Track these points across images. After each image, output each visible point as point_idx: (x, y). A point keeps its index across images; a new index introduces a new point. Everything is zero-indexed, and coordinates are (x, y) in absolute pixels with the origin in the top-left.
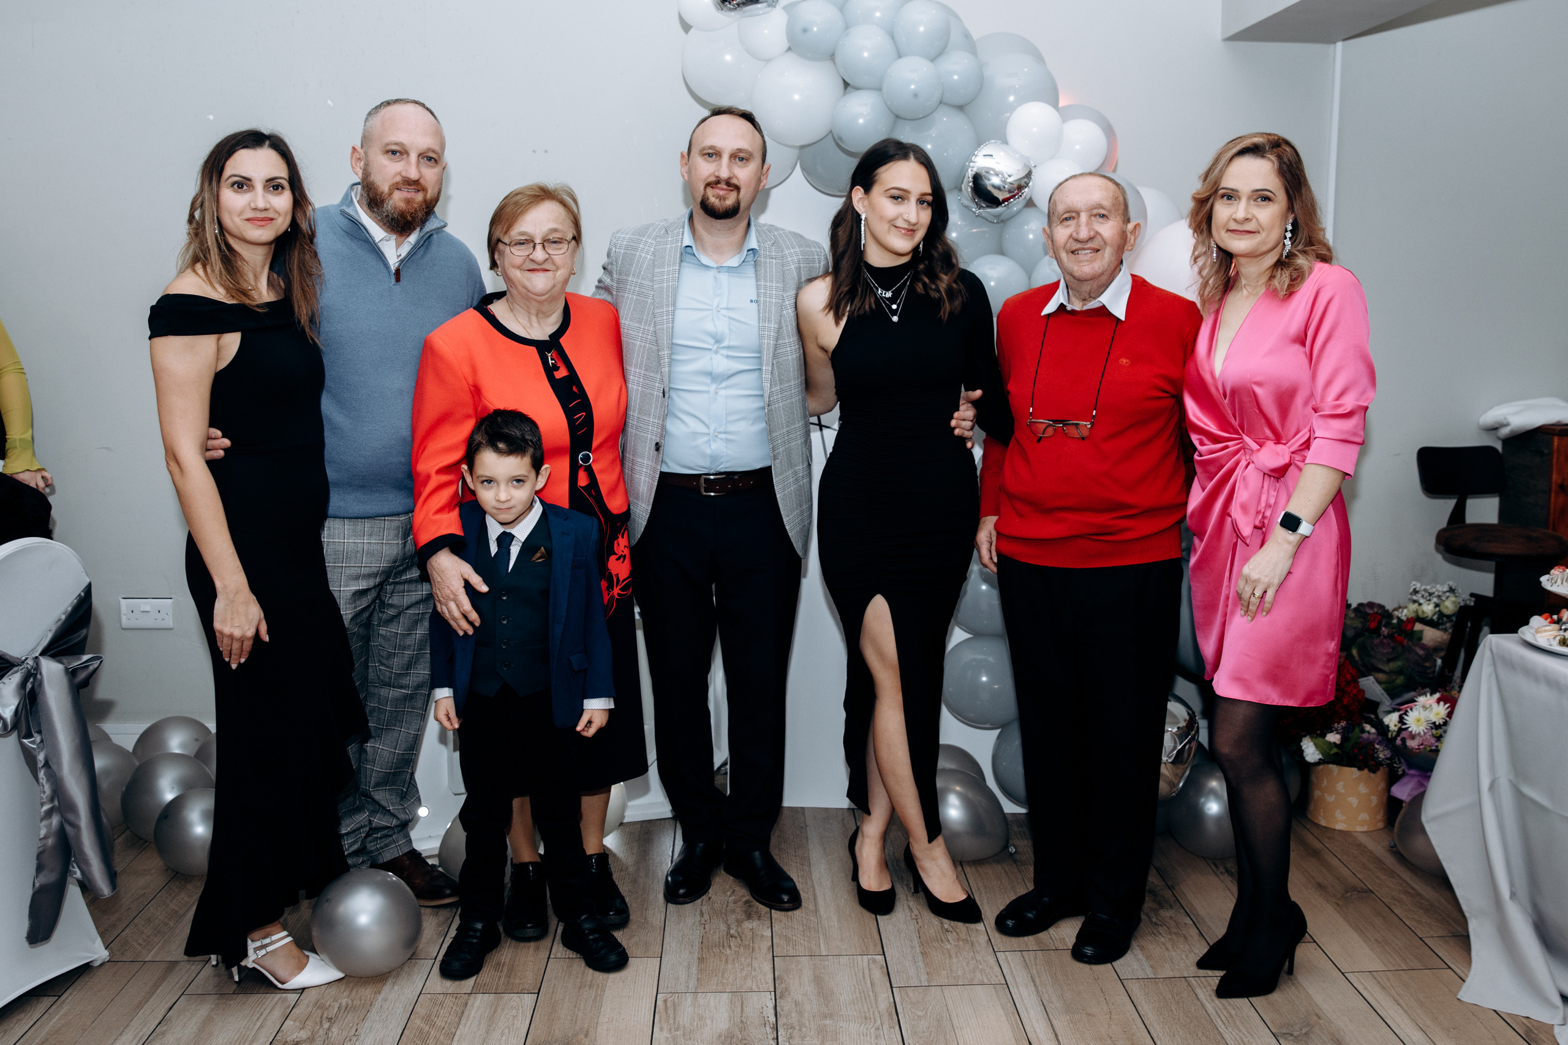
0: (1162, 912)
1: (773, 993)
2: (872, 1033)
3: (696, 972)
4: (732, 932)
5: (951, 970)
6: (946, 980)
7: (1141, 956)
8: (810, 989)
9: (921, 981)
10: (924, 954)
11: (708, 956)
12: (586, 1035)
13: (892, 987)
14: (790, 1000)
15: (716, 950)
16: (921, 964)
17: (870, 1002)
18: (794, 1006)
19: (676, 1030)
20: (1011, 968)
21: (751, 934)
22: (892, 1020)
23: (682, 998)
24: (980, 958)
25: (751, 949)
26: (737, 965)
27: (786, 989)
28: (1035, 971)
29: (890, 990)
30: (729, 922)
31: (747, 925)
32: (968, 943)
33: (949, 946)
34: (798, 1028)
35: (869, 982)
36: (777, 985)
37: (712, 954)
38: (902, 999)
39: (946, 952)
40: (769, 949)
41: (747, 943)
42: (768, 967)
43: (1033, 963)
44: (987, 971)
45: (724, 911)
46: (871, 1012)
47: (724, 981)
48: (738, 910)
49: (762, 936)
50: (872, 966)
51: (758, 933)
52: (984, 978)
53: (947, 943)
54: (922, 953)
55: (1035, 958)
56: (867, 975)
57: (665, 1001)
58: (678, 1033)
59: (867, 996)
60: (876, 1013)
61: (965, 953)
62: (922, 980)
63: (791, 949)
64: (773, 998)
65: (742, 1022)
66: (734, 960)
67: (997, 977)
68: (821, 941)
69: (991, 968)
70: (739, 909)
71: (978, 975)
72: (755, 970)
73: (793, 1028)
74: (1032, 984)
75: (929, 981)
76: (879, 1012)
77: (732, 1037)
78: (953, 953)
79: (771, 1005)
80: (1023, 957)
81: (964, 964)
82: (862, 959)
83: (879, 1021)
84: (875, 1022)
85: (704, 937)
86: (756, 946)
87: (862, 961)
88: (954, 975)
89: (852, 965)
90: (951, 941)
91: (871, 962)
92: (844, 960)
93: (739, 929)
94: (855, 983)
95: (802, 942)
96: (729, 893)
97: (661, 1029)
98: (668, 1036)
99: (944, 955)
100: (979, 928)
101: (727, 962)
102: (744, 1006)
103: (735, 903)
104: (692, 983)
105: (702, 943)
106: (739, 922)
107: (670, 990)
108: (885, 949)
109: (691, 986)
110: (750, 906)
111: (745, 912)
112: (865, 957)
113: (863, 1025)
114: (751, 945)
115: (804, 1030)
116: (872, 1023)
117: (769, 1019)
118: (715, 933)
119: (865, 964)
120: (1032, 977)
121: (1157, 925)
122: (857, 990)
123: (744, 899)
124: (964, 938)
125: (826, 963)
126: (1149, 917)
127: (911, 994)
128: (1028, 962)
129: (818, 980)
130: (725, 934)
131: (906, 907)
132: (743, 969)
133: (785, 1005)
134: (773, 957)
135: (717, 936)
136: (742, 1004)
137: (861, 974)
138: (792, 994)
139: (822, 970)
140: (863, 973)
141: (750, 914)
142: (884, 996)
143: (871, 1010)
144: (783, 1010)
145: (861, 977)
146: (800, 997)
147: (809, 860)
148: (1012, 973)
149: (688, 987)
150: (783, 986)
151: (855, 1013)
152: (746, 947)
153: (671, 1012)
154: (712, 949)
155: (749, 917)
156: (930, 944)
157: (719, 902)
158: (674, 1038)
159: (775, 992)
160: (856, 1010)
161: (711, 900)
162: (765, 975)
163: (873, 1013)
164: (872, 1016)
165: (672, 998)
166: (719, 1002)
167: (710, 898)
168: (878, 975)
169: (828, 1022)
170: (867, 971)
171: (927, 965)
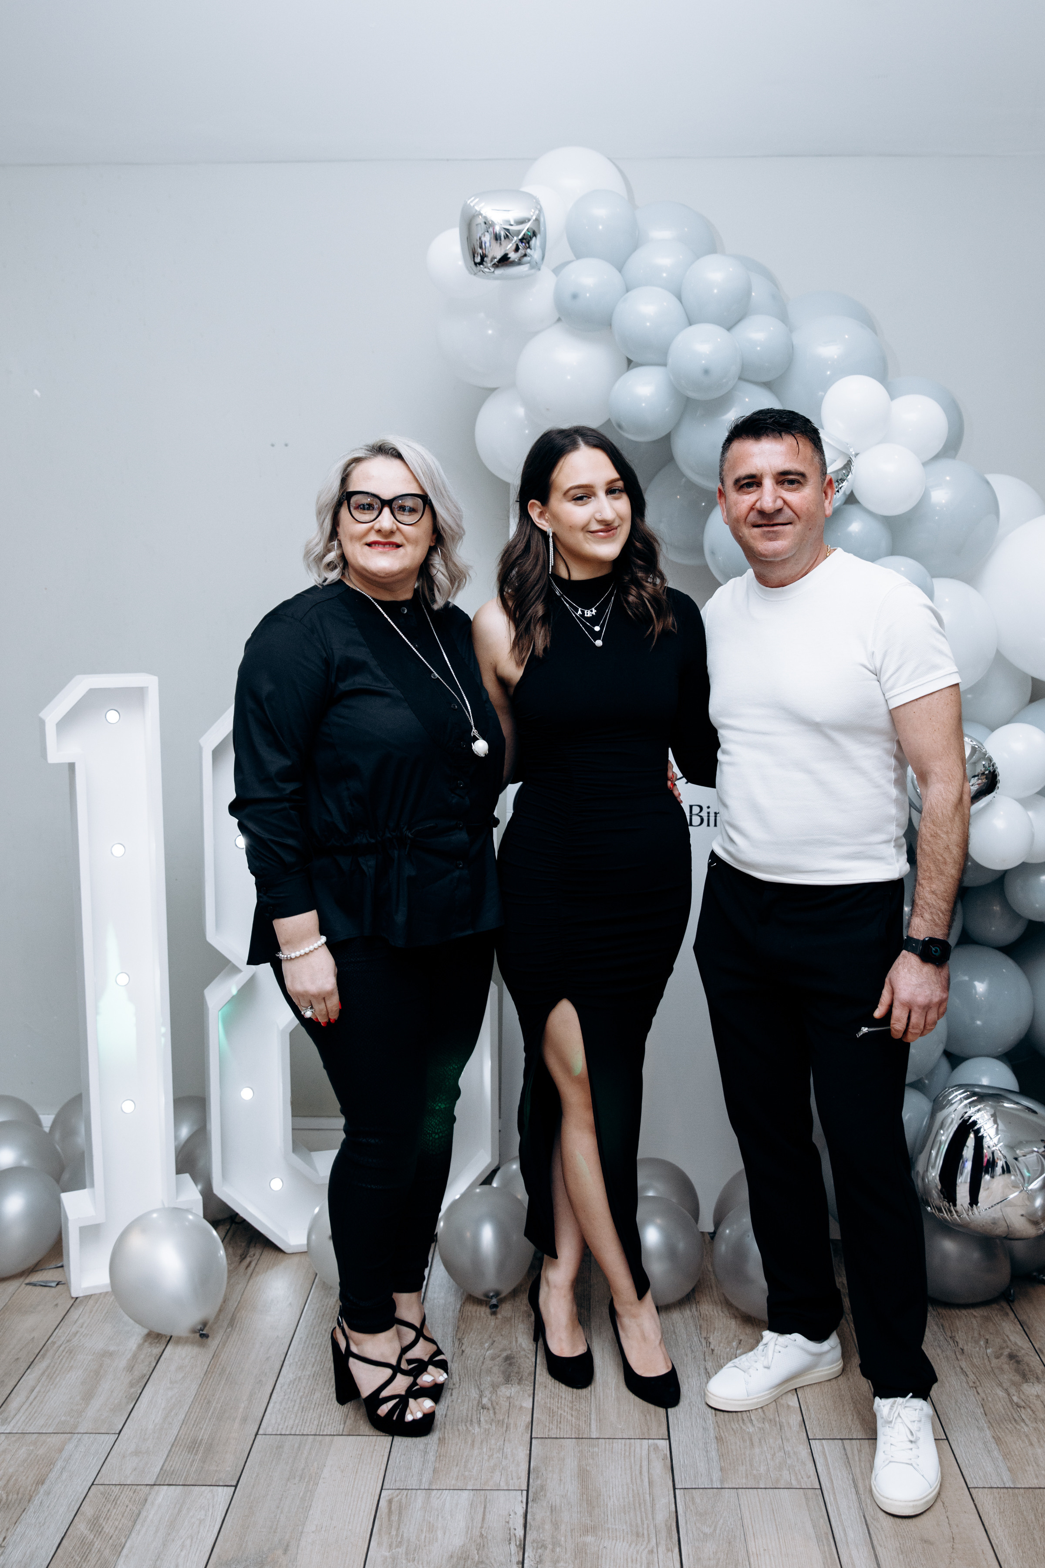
0: (1025, 1387)
1: (525, 1493)
2: (644, 1558)
3: (433, 1459)
4: (485, 1401)
5: (751, 1465)
6: (744, 1481)
7: (996, 1453)
8: (572, 1487)
9: (712, 1481)
10: (719, 1439)
11: (451, 1435)
12: (286, 1551)
13: (674, 1489)
14: (545, 1504)
15: (462, 1427)
16: (714, 1454)
17: (646, 1510)
18: (548, 1513)
19: (397, 1547)
20: (827, 1465)
21: (507, 1404)
22: (671, 1538)
23: (411, 1497)
24: (790, 1448)
25: (505, 1426)
26: (485, 1450)
27: (542, 1487)
28: (858, 1470)
29: (672, 1492)
30: (482, 1387)
31: (506, 1391)
32: (776, 1425)
33: (751, 1430)
34: (550, 1546)
35: (646, 1480)
36: (531, 1481)
37: (457, 1433)
38: (686, 1506)
39: (746, 1437)
40: (527, 1427)
41: (501, 1418)
42: (523, 1454)
43: (857, 1458)
44: (797, 1469)
45: (478, 1371)
46: (645, 1526)
47: (467, 1473)
48: (495, 1369)
49: (521, 1407)
50: (653, 1456)
51: (517, 1403)
52: (793, 1478)
53: (749, 1425)
54: (716, 1437)
55: (860, 1451)
56: (645, 1469)
57: (390, 1502)
58: (399, 1550)
59: (642, 1501)
60: (652, 1527)
61: (771, 1441)
62: (714, 1479)
63: (554, 1427)
64: (525, 1501)
65: (482, 1535)
66: (482, 1442)
67: (809, 1477)
68: (593, 1416)
69: (804, 1463)
70: (497, 1367)
71: (785, 1473)
72: (506, 1458)
73: (544, 1547)
74: (853, 1490)
75: (722, 1482)
76: (655, 1527)
77: (466, 1559)
78: (756, 1440)
79: (521, 1511)
80: (844, 1449)
81: (769, 1456)
82: (641, 1445)
83: (655, 1541)
84: (649, 1541)
85: (450, 1408)
86: (512, 1421)
87: (641, 1450)
88: (755, 1472)
89: (627, 1454)
90: (755, 1422)
91: (652, 1449)
92: (618, 1445)
93: (494, 1398)
94: (629, 1481)
95: (569, 1417)
96: (487, 1345)
97: (379, 1544)
98: (387, 1554)
99: (744, 1441)
100: (791, 1404)
101: (473, 1445)
102: (487, 1510)
103: (493, 1359)
104: (427, 1476)
105: (445, 1417)
106: (495, 1387)
107: (398, 1485)
108: (671, 1431)
109: (424, 1480)
110: (510, 1364)
111: (504, 1372)
112: (646, 1441)
113: (633, 1546)
114: (506, 1421)
115: (558, 1550)
116: (645, 1543)
117: (516, 1532)
118: (463, 1401)
119: (645, 1453)
120: (854, 1481)
121: (1020, 1407)
122: (631, 1491)
123: (505, 1354)
124: (772, 1417)
125: (596, 1449)
126: (1009, 1395)
127: (698, 1501)
128: (850, 1455)
129: (583, 1476)
130: (475, 1403)
131: (702, 1371)
132: (492, 1455)
133: (538, 1513)
134: (531, 1438)
135: (466, 1406)
136: (485, 1508)
137: (638, 1467)
138: (548, 1494)
139: (591, 1461)
140: (641, 1467)
141: (509, 1376)
142: (664, 1500)
143: (646, 1522)
144: (534, 1519)
145: (638, 1472)
146: (558, 1501)
147: (589, 1299)
148: (829, 1473)
149: (421, 1481)
150: (539, 1482)
151: (624, 1527)
152: (500, 1423)
153: (395, 1518)
154: (458, 1425)
155: (508, 1380)
156: (729, 1426)
157: (474, 1357)
158: (394, 1559)
159: (528, 1491)
160: (626, 1523)
161: (464, 1354)
162: (518, 1465)
163: (648, 1527)
164: (646, 1533)
165: (399, 1497)
166: (457, 1505)
167: (463, 1351)
168: (659, 1469)
169: (589, 1539)
170: (645, 1463)
171: (721, 1456)
